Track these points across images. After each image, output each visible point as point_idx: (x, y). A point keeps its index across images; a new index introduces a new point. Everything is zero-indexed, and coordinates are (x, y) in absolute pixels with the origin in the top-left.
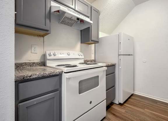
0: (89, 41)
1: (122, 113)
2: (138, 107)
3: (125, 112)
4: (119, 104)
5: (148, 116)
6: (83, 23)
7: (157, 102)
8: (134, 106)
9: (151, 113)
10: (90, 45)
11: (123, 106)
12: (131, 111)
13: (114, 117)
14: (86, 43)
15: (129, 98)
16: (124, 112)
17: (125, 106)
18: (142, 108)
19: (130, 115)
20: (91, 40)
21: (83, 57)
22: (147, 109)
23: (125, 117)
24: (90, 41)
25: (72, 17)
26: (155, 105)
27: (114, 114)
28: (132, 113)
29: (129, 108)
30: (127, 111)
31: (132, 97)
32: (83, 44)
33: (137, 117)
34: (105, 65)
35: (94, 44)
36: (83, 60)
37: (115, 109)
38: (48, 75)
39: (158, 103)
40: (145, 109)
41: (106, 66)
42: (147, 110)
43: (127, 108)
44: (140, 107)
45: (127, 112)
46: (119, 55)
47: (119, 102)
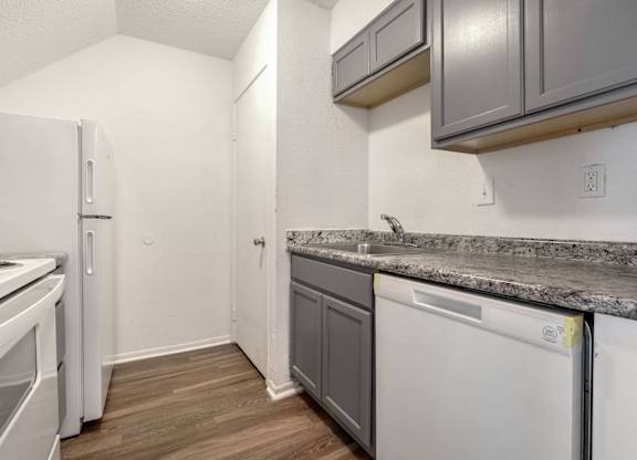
1: (116, 450)
3: (123, 439)
4: (82, 432)
5: (193, 403)
8: (139, 401)
9: (191, 391)
11: (104, 425)
12: (140, 422)
16: (118, 443)
17: (110, 420)
18: (164, 394)
19: (146, 435)
22: (178, 387)
26: (189, 365)
28: (146, 426)
30: (127, 430)
33: (169, 425)
34: (54, 268)
40: (175, 391)
42: (180, 391)
43: (123, 421)
45: (130, 435)
46: (81, 217)
47: (85, 420)
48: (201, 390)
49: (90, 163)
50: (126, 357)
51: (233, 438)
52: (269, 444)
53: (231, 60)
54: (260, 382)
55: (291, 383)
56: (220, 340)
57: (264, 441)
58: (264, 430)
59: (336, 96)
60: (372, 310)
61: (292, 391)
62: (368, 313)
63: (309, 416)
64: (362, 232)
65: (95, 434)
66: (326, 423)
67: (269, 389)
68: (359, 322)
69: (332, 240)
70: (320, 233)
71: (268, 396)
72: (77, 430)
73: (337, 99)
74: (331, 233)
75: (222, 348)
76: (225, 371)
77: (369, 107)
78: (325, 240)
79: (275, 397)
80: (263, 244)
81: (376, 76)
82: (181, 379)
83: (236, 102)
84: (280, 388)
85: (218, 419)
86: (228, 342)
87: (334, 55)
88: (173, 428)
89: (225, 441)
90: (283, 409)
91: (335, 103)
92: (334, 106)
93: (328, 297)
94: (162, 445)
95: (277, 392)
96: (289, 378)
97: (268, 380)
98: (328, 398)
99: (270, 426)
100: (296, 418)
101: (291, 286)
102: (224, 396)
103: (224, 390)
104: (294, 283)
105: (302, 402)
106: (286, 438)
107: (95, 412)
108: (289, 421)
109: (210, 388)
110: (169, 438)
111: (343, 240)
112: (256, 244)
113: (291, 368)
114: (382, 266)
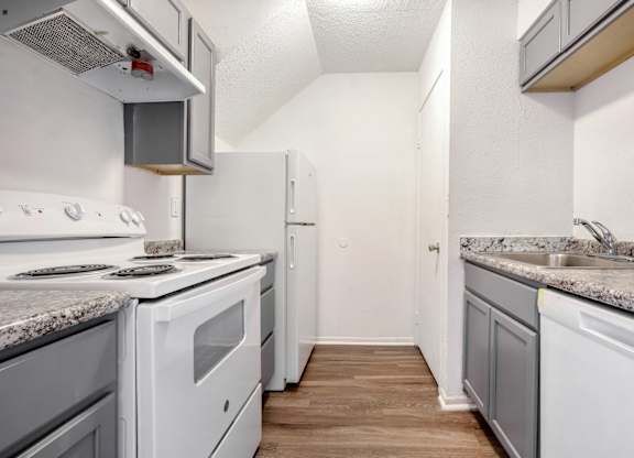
0: (181, 162)
1: (304, 411)
2: (338, 378)
3: (311, 403)
4: (285, 390)
5: (369, 391)
6: (147, 75)
7: (372, 351)
9: (368, 380)
10: (164, 177)
11: (300, 389)
13: (285, 432)
14: (149, 169)
15: (309, 361)
16: (307, 406)
17: (304, 386)
18: (349, 377)
19: (327, 406)
20: (188, 159)
21: (142, 230)
22: (358, 375)
23: (316, 417)
24: (185, 162)
25: (103, 33)
26: (372, 358)
27: (283, 426)
28: (328, 399)
29: (317, 391)
30: (314, 398)
31: (315, 356)
32: (133, 170)
33: (345, 404)
34: (259, 261)
35: (180, 178)
36: (143, 241)
37: (280, 409)
38: (74, 322)
39: (377, 353)
40: (356, 377)
41: (261, 264)
42: (360, 377)
44: (343, 377)
45: (315, 403)
46: (287, 224)
47: (288, 381)
48: (377, 382)
49: (293, 183)
50: (325, 340)
51: (395, 432)
52: (427, 449)
53: (417, 70)
54: (433, 389)
55: (463, 397)
56: (404, 341)
57: (423, 445)
58: (427, 435)
59: (524, 85)
60: (537, 331)
61: (465, 407)
62: (534, 334)
63: (477, 436)
64: (562, 240)
65: (293, 394)
66: (495, 449)
67: (440, 398)
68: (525, 342)
69: (517, 249)
70: (502, 240)
71: (438, 404)
72: (281, 387)
73: (525, 88)
74: (516, 240)
75: (405, 348)
76: (403, 371)
77: (573, 88)
78: (508, 249)
79: (445, 407)
80: (438, 249)
81: (569, 52)
82: (362, 368)
83: (420, 111)
84: (452, 399)
85: (386, 411)
86: (413, 344)
87: (521, 40)
88: (348, 407)
89: (386, 432)
90: (449, 421)
91: (523, 92)
92: (523, 96)
93: (498, 312)
94: (336, 418)
95: (448, 402)
96: (462, 392)
97: (441, 389)
98: (495, 422)
99: (432, 433)
100: (463, 434)
101: (465, 295)
102: (396, 392)
103: (398, 387)
104: (469, 293)
105: (474, 421)
106: (447, 450)
107: (294, 377)
108: (453, 434)
109: (385, 383)
110: (344, 415)
111: (534, 248)
112: (430, 249)
113: (464, 383)
114: (547, 281)
